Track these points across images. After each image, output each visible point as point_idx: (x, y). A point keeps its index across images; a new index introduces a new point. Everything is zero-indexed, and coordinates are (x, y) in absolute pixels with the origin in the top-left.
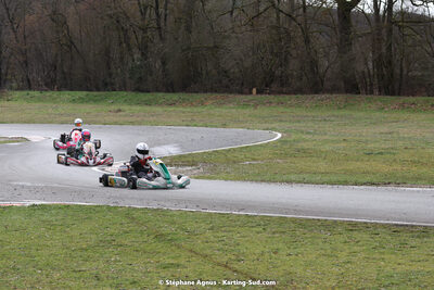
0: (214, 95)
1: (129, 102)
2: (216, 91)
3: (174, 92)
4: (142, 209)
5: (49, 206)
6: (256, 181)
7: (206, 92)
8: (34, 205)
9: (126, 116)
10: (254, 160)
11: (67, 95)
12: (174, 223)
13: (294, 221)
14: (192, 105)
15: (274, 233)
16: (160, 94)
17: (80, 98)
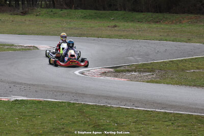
0: (190, 15)
1: (125, 19)
2: (191, 13)
3: (160, 12)
4: (92, 105)
5: (27, 101)
6: (190, 86)
7: (184, 13)
8: (16, 100)
9: (119, 30)
10: (198, 68)
11: (80, 12)
12: (110, 117)
13: (197, 118)
14: (172, 23)
15: (179, 126)
16: (150, 14)
17: (90, 15)
